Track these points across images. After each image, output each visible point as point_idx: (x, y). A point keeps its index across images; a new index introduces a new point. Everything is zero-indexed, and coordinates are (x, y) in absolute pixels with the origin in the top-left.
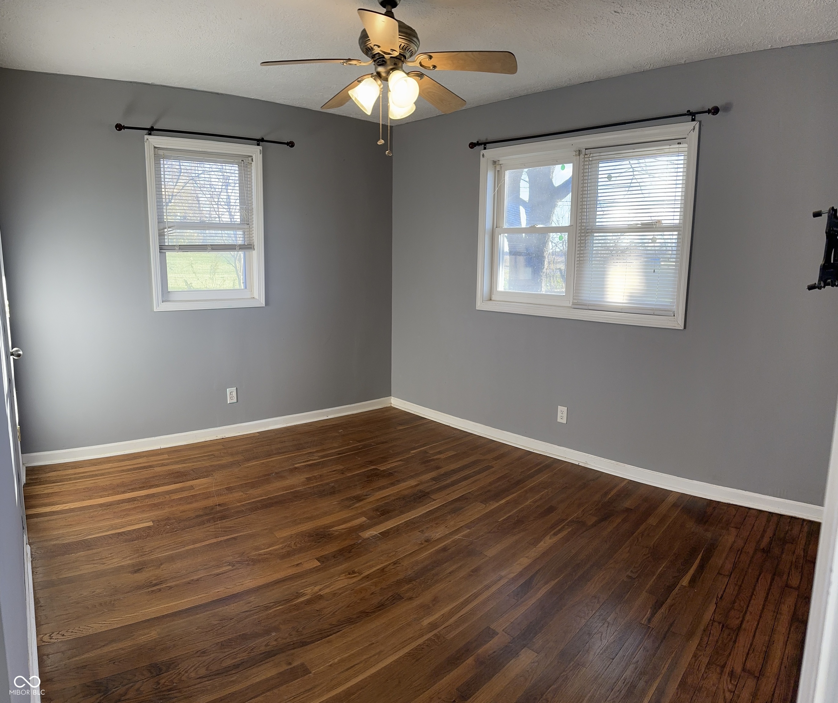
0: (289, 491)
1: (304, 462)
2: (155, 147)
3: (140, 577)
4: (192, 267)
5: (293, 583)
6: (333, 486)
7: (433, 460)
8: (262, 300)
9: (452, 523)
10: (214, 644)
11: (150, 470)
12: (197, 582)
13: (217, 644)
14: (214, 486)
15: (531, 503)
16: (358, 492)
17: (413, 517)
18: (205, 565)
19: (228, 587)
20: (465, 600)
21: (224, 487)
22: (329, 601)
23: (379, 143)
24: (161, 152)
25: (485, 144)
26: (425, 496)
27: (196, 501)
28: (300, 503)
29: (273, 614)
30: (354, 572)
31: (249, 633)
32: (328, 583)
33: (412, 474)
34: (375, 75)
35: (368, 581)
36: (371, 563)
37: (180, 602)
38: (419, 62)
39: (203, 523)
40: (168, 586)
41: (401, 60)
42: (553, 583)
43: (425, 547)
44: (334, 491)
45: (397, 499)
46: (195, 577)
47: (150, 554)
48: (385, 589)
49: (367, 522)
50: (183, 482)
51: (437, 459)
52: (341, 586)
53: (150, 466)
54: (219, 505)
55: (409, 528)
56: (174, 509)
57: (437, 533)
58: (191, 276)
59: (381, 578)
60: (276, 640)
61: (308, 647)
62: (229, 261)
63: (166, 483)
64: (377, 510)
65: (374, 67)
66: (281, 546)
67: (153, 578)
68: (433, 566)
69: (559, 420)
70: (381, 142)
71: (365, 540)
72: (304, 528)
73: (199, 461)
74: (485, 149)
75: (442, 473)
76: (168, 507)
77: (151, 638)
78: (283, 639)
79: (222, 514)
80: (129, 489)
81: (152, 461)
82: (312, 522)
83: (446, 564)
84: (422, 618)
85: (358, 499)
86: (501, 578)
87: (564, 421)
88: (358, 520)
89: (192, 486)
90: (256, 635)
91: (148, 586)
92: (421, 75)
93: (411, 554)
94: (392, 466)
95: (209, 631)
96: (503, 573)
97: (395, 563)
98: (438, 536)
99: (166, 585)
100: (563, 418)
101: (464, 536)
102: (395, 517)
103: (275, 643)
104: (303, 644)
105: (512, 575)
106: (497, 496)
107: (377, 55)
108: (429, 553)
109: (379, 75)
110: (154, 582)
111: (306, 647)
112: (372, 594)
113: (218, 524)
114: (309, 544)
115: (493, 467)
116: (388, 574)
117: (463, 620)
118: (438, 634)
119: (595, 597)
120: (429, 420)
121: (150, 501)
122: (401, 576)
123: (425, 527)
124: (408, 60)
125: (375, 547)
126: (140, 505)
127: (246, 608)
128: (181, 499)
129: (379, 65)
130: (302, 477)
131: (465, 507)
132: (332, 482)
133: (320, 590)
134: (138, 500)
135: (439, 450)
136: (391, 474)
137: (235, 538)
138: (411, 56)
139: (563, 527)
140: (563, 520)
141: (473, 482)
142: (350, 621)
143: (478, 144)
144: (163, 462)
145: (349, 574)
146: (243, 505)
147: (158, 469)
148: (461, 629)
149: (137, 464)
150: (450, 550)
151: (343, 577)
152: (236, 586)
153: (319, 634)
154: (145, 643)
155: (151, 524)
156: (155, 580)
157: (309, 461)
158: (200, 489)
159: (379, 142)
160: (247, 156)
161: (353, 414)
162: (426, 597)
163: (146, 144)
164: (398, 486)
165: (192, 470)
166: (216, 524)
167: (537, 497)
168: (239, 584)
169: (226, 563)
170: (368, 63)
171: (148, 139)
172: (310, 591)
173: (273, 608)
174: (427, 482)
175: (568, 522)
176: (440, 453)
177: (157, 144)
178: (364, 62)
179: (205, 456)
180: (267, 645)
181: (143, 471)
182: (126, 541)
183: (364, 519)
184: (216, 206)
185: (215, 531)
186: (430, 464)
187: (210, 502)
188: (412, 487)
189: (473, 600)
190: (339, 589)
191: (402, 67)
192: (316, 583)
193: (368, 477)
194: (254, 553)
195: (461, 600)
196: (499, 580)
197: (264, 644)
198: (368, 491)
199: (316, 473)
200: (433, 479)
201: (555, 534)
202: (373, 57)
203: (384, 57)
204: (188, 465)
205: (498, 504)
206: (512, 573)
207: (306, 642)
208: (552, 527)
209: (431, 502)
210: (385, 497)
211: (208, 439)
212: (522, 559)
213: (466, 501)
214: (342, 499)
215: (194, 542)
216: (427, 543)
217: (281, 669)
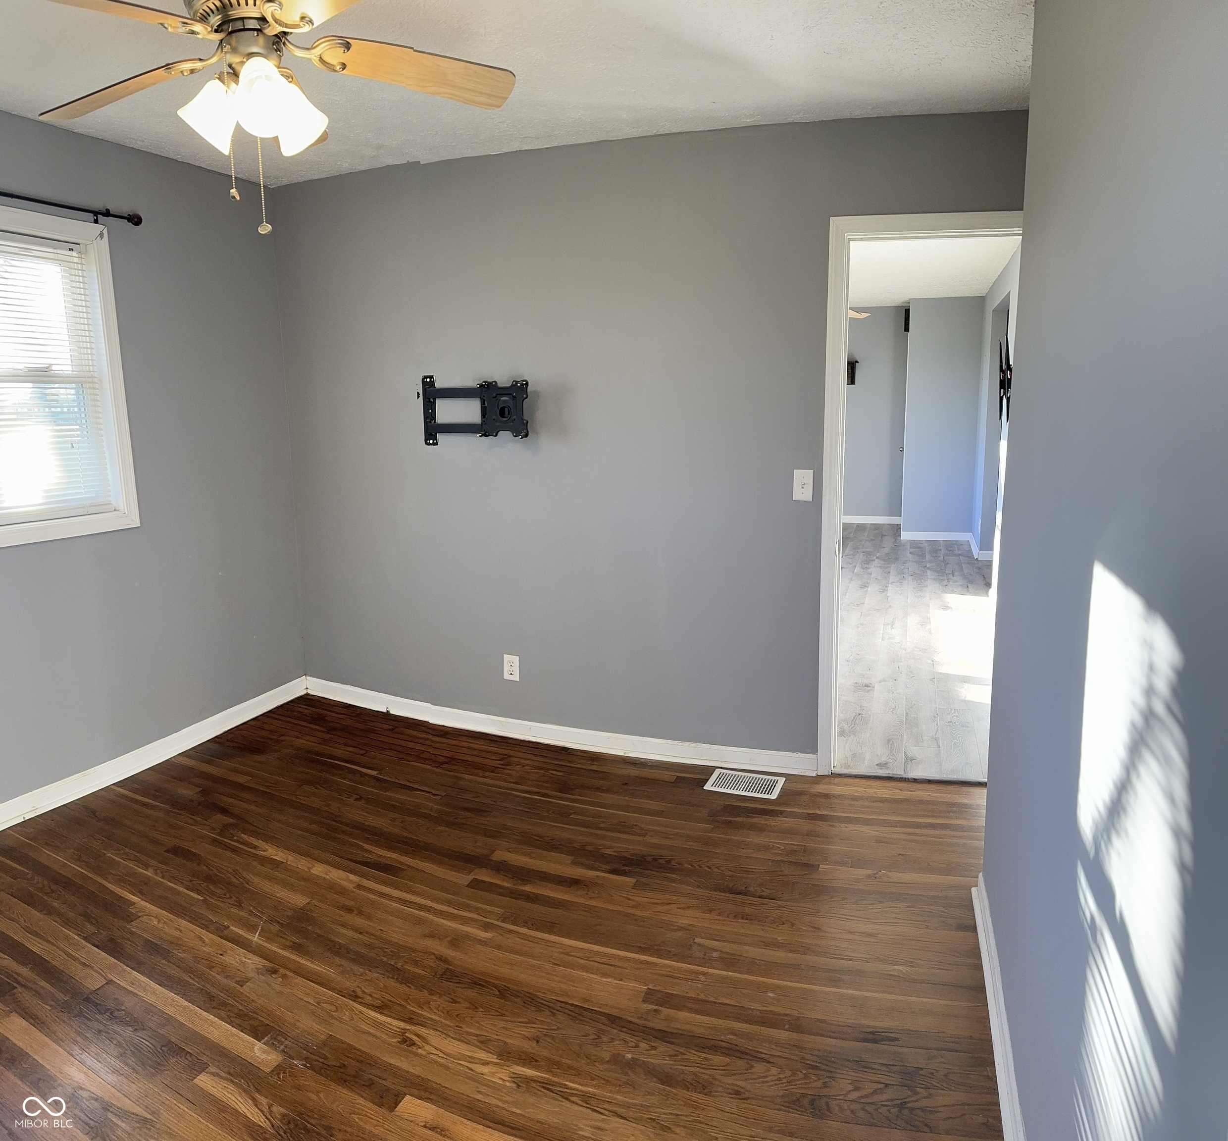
10: (713, 1096)
13: (709, 1094)
22: (506, 1040)
29: (593, 1081)
30: (405, 1040)
31: (655, 1079)
32: (463, 1061)
35: (420, 1016)
43: (293, 970)
48: (432, 991)
52: (456, 1042)
57: (242, 961)
59: (404, 1003)
60: (636, 1046)
78: (626, 1042)
90: (651, 1070)
97: (357, 998)
98: (253, 960)
103: (641, 1044)
112: (453, 1002)
116: (391, 998)
142: (532, 1000)
145: (415, 1044)
151: (427, 1050)
153: (583, 1015)
190: (466, 1041)
207: (608, 1019)
216: (281, 970)
217: (672, 1012)
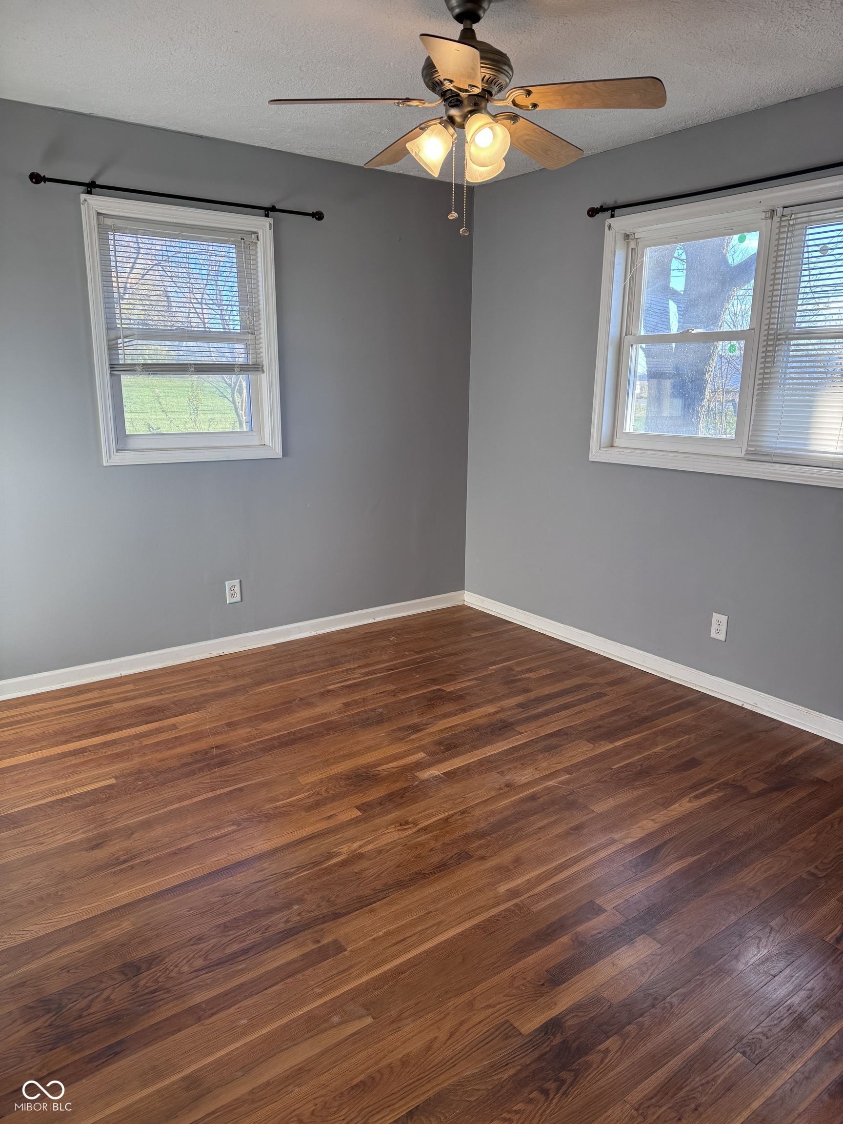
0: (319, 722)
1: (340, 682)
2: (99, 214)
3: (100, 855)
4: (160, 403)
5: (323, 841)
6: (381, 713)
7: (520, 680)
8: (277, 449)
9: (545, 764)
10: (214, 927)
11: (107, 707)
12: (188, 850)
13: (218, 926)
14: (209, 722)
15: (662, 751)
16: (415, 720)
17: (489, 754)
18: (198, 828)
19: (232, 853)
20: (560, 864)
21: (223, 723)
22: (373, 861)
23: (450, 217)
24: (109, 222)
25: (612, 210)
26: (508, 727)
27: (182, 744)
28: (335, 737)
29: (295, 883)
30: (407, 823)
31: (262, 909)
32: (371, 838)
33: (490, 698)
34: (446, 120)
35: (426, 834)
36: (430, 811)
37: (163, 879)
38: (511, 100)
39: (193, 773)
40: (143, 861)
41: (484, 97)
42: (690, 860)
43: (504, 793)
44: (382, 720)
45: (468, 730)
46: (185, 845)
47: (114, 822)
48: (449, 844)
49: (426, 758)
50: (160, 720)
51: (525, 679)
52: (390, 841)
53: (107, 703)
54: (216, 747)
55: (484, 768)
56: (148, 758)
57: (523, 776)
58: (158, 417)
59: (444, 830)
60: (299, 914)
61: (343, 920)
62: (222, 393)
63: (133, 724)
64: (439, 743)
65: (444, 108)
66: (307, 794)
67: (121, 853)
68: (515, 818)
69: (713, 635)
70: (453, 215)
71: (422, 781)
72: (340, 768)
73: (184, 690)
74: (613, 216)
75: (533, 697)
76: (139, 756)
77: (122, 931)
78: (309, 912)
79: (220, 758)
80: (75, 737)
81: (109, 695)
82: (349, 761)
83: (535, 816)
84: (499, 883)
85: (416, 729)
86: (613, 842)
87: (722, 637)
88: (414, 756)
89: (174, 725)
90: (271, 911)
91: (115, 864)
92: (514, 118)
93: (486, 801)
94: (463, 686)
95: (207, 911)
96: (617, 836)
97: (462, 812)
98: (524, 780)
99: (142, 860)
100: (720, 633)
101: (561, 783)
102: (464, 754)
103: (298, 918)
104: (336, 916)
105: (629, 841)
106: (611, 735)
107: (449, 92)
108: (511, 802)
109: (451, 120)
110: (123, 858)
111: (340, 920)
112: (431, 850)
113: (216, 772)
114: (346, 789)
115: (607, 695)
116: (453, 826)
117: (556, 888)
118: (520, 903)
119: (753, 889)
120: (516, 626)
121: (109, 751)
122: (470, 829)
123: (506, 767)
124: (495, 98)
125: (437, 790)
126: (94, 757)
127: (258, 877)
128: (158, 744)
129: (452, 106)
130: (337, 703)
131: (564, 745)
132: (379, 707)
133: (360, 847)
134: (90, 751)
135: (528, 667)
136: (461, 697)
137: (240, 789)
138: (500, 90)
139: (711, 790)
140: (712, 780)
141: (577, 713)
142: (401, 885)
143: (602, 209)
144: (126, 695)
145: (401, 825)
146: (252, 745)
147: (118, 706)
148: (552, 900)
149: (86, 700)
150: (541, 799)
151: (392, 829)
152: (244, 850)
153: (358, 902)
154: (115, 938)
155: (113, 781)
156: (124, 855)
157: (348, 680)
158: (186, 729)
159: (450, 215)
160: (248, 231)
161: (410, 616)
162: (506, 857)
163: (83, 207)
164: (469, 713)
165: (174, 703)
166: (213, 773)
167: (673, 743)
168: (247, 848)
169: (228, 822)
170: (435, 102)
171: (85, 200)
172: (346, 849)
173: (294, 875)
174: (510, 709)
175: (720, 784)
176: (530, 670)
177: (102, 209)
178: (430, 103)
179: (192, 682)
180: (287, 921)
181: (94, 710)
182: (74, 808)
183: (422, 755)
184: (199, 306)
185: (211, 782)
186: (515, 684)
187: (202, 745)
188: (489, 715)
189: (572, 865)
190: (387, 844)
191: (485, 108)
192: (355, 837)
193: (430, 700)
194: (268, 807)
195: (554, 864)
196: (610, 844)
197: (284, 919)
198: (428, 719)
199: (357, 697)
200: (520, 705)
201: (697, 797)
202: (443, 94)
203: (458, 95)
204: (166, 696)
205: (611, 746)
206: (631, 837)
207: (339, 913)
208: (694, 787)
209: (515, 736)
210: (452, 726)
211: (197, 658)
212: (644, 822)
213: (565, 737)
214: (393, 730)
215: (181, 799)
216: (508, 788)
217: (306, 950)
